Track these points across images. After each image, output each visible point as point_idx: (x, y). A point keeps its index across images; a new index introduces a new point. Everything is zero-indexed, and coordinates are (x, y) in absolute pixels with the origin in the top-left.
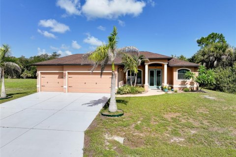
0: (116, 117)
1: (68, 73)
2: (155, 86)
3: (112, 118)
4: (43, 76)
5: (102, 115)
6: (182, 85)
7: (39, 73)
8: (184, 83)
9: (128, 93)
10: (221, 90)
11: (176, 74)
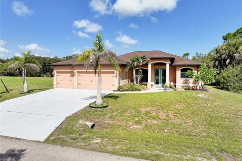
0: (99, 109)
1: (78, 72)
2: (160, 85)
3: (96, 109)
4: (58, 75)
5: (90, 107)
6: (184, 83)
7: (55, 72)
8: (186, 82)
9: (127, 90)
10: (228, 90)
11: (179, 73)
